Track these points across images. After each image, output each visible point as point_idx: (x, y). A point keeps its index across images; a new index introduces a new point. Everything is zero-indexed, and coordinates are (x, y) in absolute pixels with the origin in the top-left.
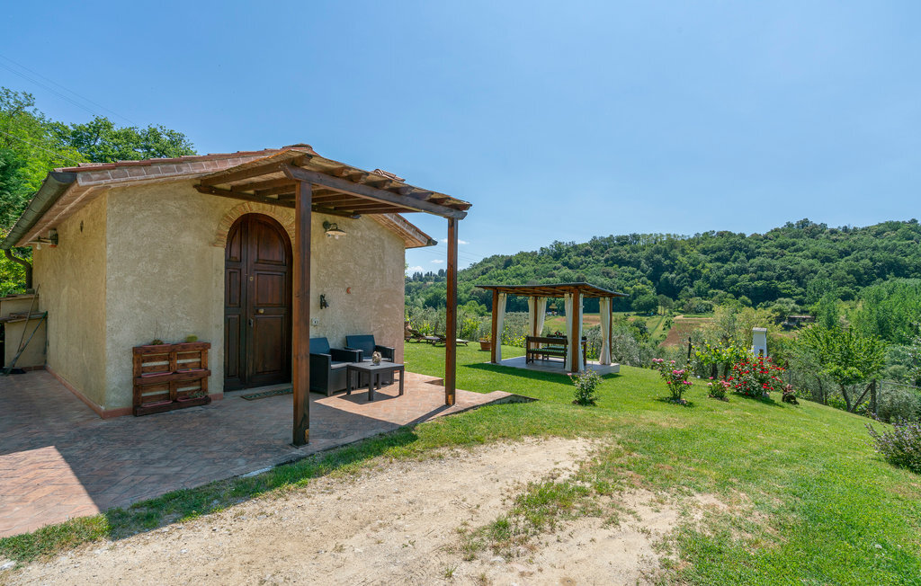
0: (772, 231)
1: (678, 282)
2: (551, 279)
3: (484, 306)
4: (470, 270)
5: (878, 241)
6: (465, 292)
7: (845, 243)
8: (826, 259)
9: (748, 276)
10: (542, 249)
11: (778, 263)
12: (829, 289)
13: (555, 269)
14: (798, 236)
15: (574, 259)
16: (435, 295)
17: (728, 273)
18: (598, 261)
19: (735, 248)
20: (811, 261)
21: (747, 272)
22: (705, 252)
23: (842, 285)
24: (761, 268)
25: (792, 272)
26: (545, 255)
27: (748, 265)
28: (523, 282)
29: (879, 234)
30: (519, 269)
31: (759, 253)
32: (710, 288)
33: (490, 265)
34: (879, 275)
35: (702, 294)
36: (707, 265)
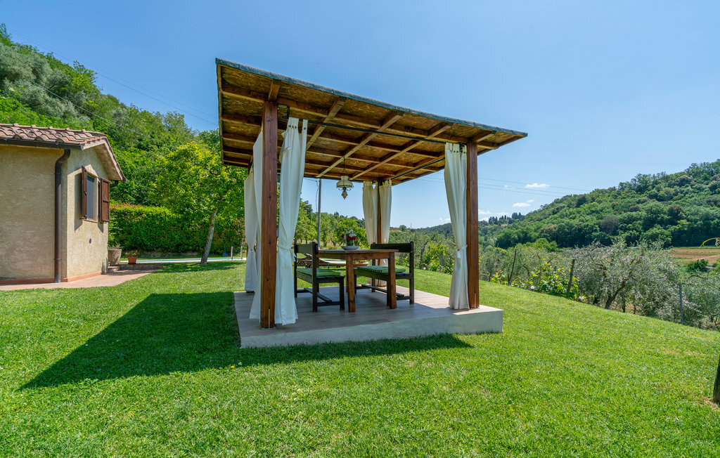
2: (634, 213)
3: (554, 243)
4: (540, 211)
6: (535, 231)
10: (621, 184)
13: (639, 202)
15: (664, 190)
16: (506, 235)
26: (626, 189)
28: (598, 218)
30: (593, 206)
33: (561, 205)
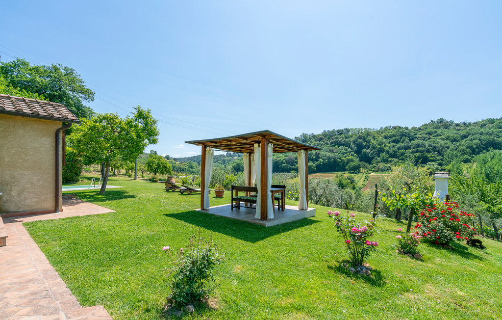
0: (423, 125)
1: (372, 154)
5: (483, 130)
7: (464, 131)
8: (454, 140)
9: (410, 151)
10: (296, 138)
11: (427, 143)
12: (456, 156)
14: (438, 128)
15: (313, 143)
16: (237, 164)
17: (399, 149)
18: (327, 144)
19: (403, 135)
20: (446, 141)
21: (410, 148)
22: (386, 137)
23: (463, 154)
24: (418, 146)
25: (435, 147)
27: (410, 144)
29: (483, 126)
31: (416, 137)
32: (389, 157)
34: (484, 149)
35: (385, 161)
36: (387, 144)
